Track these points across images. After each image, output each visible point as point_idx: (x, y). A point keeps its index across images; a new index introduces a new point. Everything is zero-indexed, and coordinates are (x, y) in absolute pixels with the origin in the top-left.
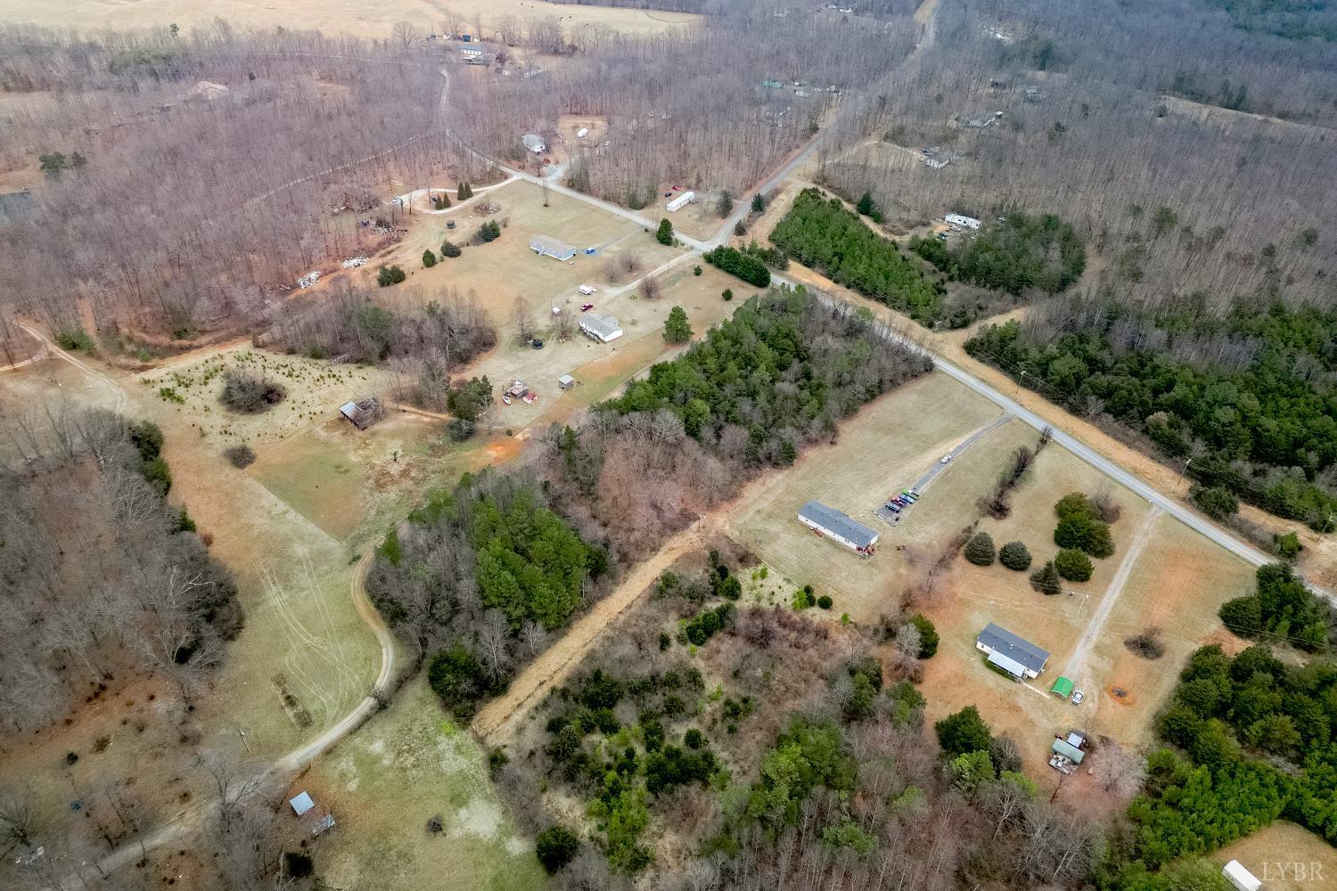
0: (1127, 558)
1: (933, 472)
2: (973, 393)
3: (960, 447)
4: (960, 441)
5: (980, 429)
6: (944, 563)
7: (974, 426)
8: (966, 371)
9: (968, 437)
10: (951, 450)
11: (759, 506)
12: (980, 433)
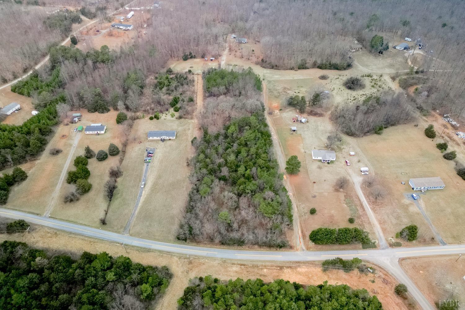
0: (62, 183)
1: (145, 176)
2: (150, 236)
3: (140, 196)
4: (142, 199)
5: (137, 212)
6: (125, 145)
7: (140, 213)
8: (160, 251)
9: (140, 205)
10: (143, 192)
11: (190, 131)
12: (135, 211)
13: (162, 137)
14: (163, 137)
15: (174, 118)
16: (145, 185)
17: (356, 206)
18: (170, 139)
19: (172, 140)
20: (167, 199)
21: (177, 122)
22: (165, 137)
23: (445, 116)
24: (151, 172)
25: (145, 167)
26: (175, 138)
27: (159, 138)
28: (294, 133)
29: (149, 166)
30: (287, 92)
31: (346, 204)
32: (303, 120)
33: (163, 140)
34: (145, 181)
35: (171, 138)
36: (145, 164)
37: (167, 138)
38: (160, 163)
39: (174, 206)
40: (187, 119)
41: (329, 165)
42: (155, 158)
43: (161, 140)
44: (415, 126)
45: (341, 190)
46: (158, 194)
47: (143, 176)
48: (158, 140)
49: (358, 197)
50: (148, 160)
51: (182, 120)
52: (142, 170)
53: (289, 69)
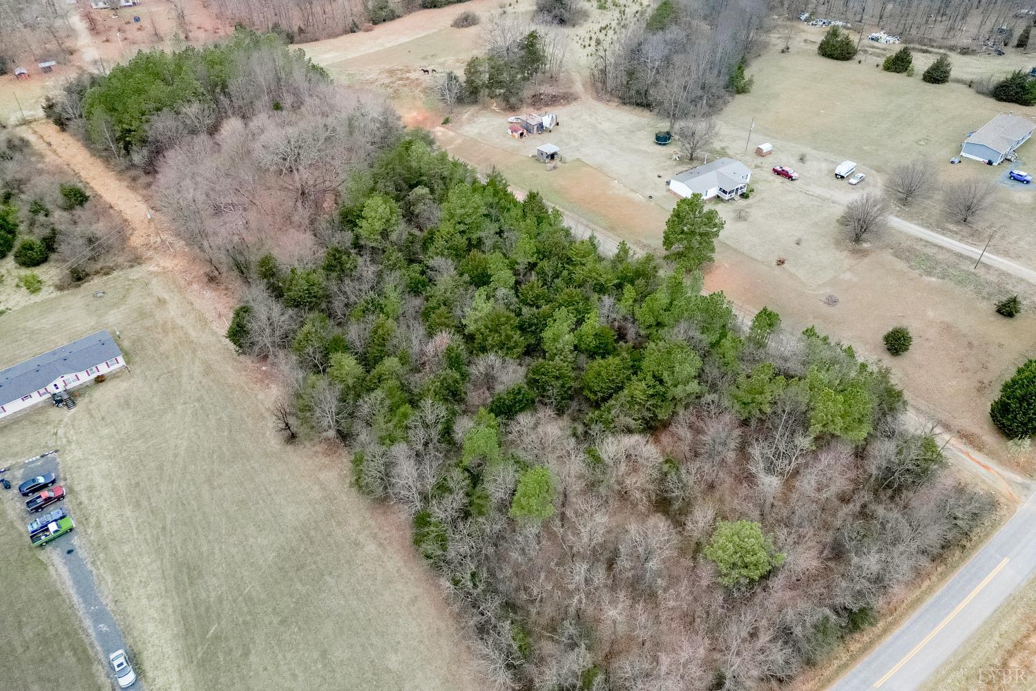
1: (99, 616)
13: (51, 388)
14: (59, 382)
15: (47, 293)
16: (134, 660)
17: (955, 266)
18: (100, 380)
19: (114, 376)
20: (324, 654)
21: (77, 299)
22: (69, 377)
23: (803, 17)
24: (115, 570)
25: (64, 571)
26: (122, 361)
27: (36, 399)
28: (556, 162)
29: (82, 553)
30: (408, 78)
31: (929, 274)
32: (547, 121)
33: (64, 400)
34: (119, 635)
35: (103, 369)
36: (54, 557)
37: (85, 378)
38: (138, 505)
39: (393, 661)
40: (115, 274)
41: (749, 201)
42: (84, 498)
43: (57, 401)
44: (783, 52)
45: (865, 245)
46: (253, 658)
47: (88, 623)
48: (37, 410)
49: (927, 242)
50: (53, 527)
51: (95, 283)
52: (53, 595)
53: (346, 32)
